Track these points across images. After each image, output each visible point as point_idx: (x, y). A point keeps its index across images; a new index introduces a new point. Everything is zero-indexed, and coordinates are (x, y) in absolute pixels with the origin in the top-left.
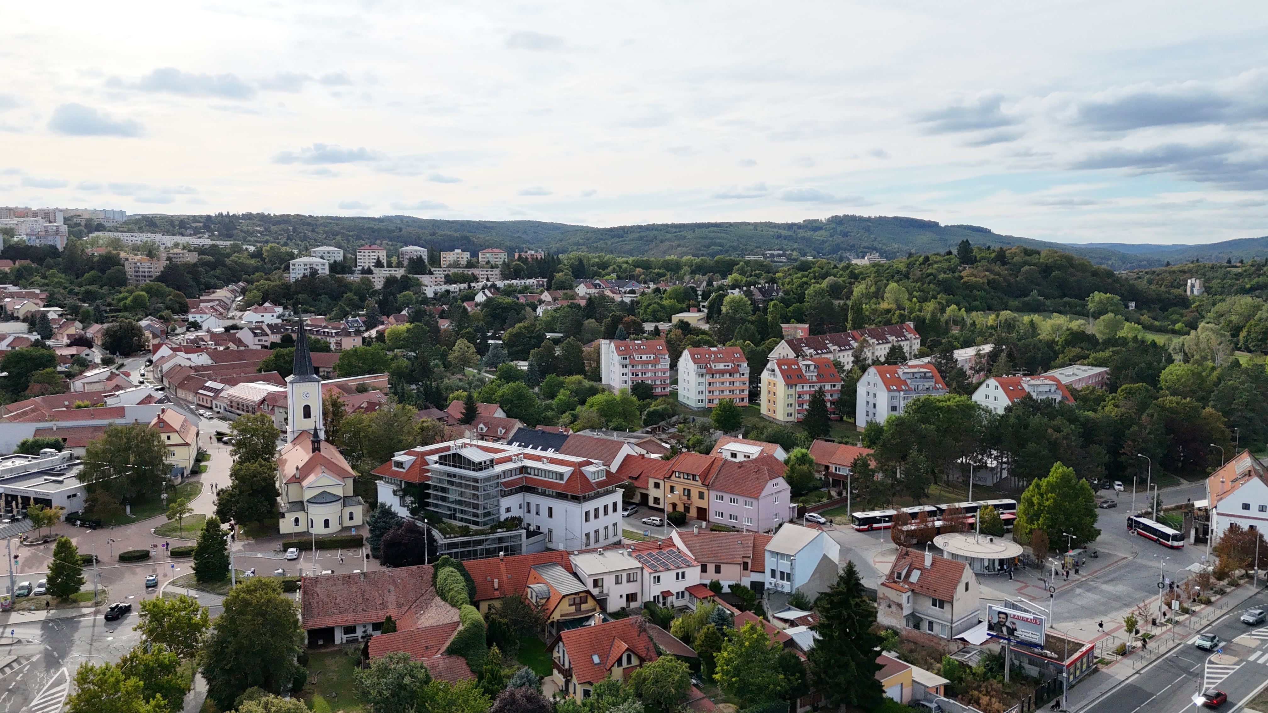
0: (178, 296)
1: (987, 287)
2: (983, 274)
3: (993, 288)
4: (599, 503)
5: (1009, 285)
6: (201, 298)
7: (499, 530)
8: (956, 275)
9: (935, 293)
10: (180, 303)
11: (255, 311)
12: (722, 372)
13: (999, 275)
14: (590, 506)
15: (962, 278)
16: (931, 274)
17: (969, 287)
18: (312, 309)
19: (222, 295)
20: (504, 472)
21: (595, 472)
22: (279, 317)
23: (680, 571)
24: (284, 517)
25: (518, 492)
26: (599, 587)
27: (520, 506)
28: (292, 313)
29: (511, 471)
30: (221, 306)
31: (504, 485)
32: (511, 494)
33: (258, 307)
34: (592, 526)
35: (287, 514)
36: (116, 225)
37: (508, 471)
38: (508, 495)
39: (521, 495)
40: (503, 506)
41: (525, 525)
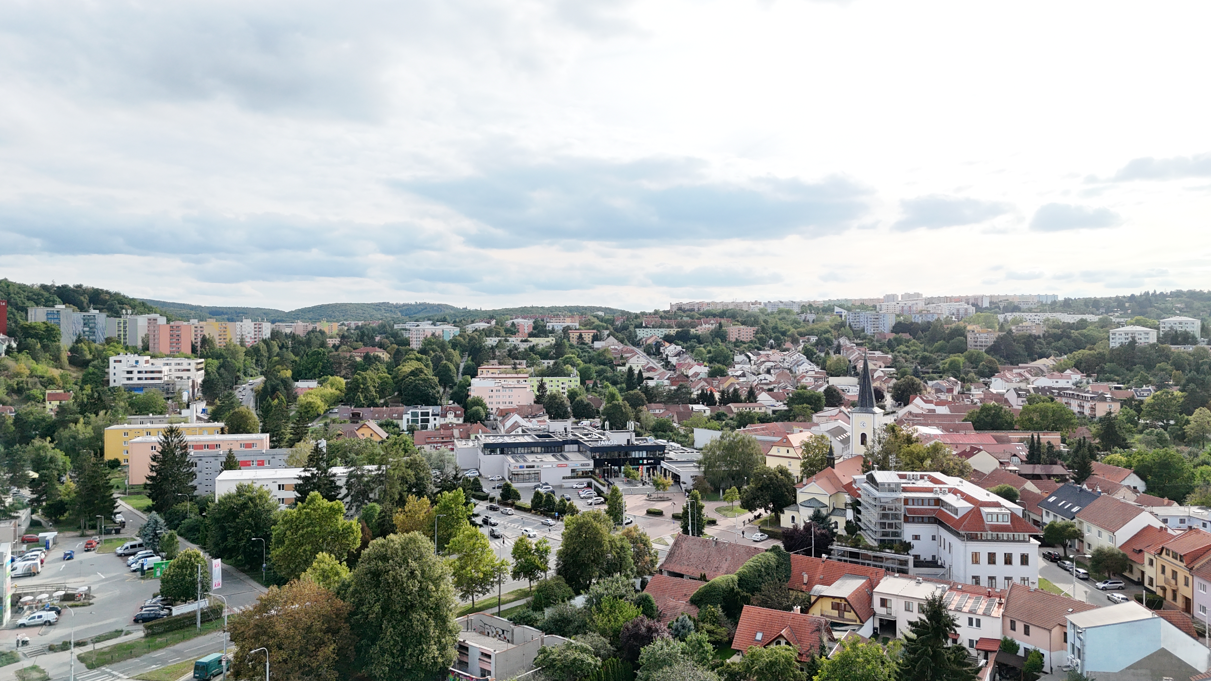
0: (990, 362)
4: (1000, 549)
6: (1020, 365)
7: (888, 551)
10: (991, 368)
11: (1052, 377)
14: (983, 549)
18: (1117, 378)
19: (1040, 363)
20: (913, 499)
21: (991, 514)
22: (1075, 384)
23: (975, 617)
24: (783, 513)
25: (929, 522)
26: (887, 607)
27: (934, 538)
28: (1091, 381)
29: (923, 500)
30: (1030, 372)
31: (909, 510)
32: (918, 522)
33: (1056, 373)
34: (984, 570)
35: (786, 511)
36: (1033, 306)
37: (918, 499)
38: (913, 522)
39: (935, 526)
40: (908, 531)
41: (934, 557)
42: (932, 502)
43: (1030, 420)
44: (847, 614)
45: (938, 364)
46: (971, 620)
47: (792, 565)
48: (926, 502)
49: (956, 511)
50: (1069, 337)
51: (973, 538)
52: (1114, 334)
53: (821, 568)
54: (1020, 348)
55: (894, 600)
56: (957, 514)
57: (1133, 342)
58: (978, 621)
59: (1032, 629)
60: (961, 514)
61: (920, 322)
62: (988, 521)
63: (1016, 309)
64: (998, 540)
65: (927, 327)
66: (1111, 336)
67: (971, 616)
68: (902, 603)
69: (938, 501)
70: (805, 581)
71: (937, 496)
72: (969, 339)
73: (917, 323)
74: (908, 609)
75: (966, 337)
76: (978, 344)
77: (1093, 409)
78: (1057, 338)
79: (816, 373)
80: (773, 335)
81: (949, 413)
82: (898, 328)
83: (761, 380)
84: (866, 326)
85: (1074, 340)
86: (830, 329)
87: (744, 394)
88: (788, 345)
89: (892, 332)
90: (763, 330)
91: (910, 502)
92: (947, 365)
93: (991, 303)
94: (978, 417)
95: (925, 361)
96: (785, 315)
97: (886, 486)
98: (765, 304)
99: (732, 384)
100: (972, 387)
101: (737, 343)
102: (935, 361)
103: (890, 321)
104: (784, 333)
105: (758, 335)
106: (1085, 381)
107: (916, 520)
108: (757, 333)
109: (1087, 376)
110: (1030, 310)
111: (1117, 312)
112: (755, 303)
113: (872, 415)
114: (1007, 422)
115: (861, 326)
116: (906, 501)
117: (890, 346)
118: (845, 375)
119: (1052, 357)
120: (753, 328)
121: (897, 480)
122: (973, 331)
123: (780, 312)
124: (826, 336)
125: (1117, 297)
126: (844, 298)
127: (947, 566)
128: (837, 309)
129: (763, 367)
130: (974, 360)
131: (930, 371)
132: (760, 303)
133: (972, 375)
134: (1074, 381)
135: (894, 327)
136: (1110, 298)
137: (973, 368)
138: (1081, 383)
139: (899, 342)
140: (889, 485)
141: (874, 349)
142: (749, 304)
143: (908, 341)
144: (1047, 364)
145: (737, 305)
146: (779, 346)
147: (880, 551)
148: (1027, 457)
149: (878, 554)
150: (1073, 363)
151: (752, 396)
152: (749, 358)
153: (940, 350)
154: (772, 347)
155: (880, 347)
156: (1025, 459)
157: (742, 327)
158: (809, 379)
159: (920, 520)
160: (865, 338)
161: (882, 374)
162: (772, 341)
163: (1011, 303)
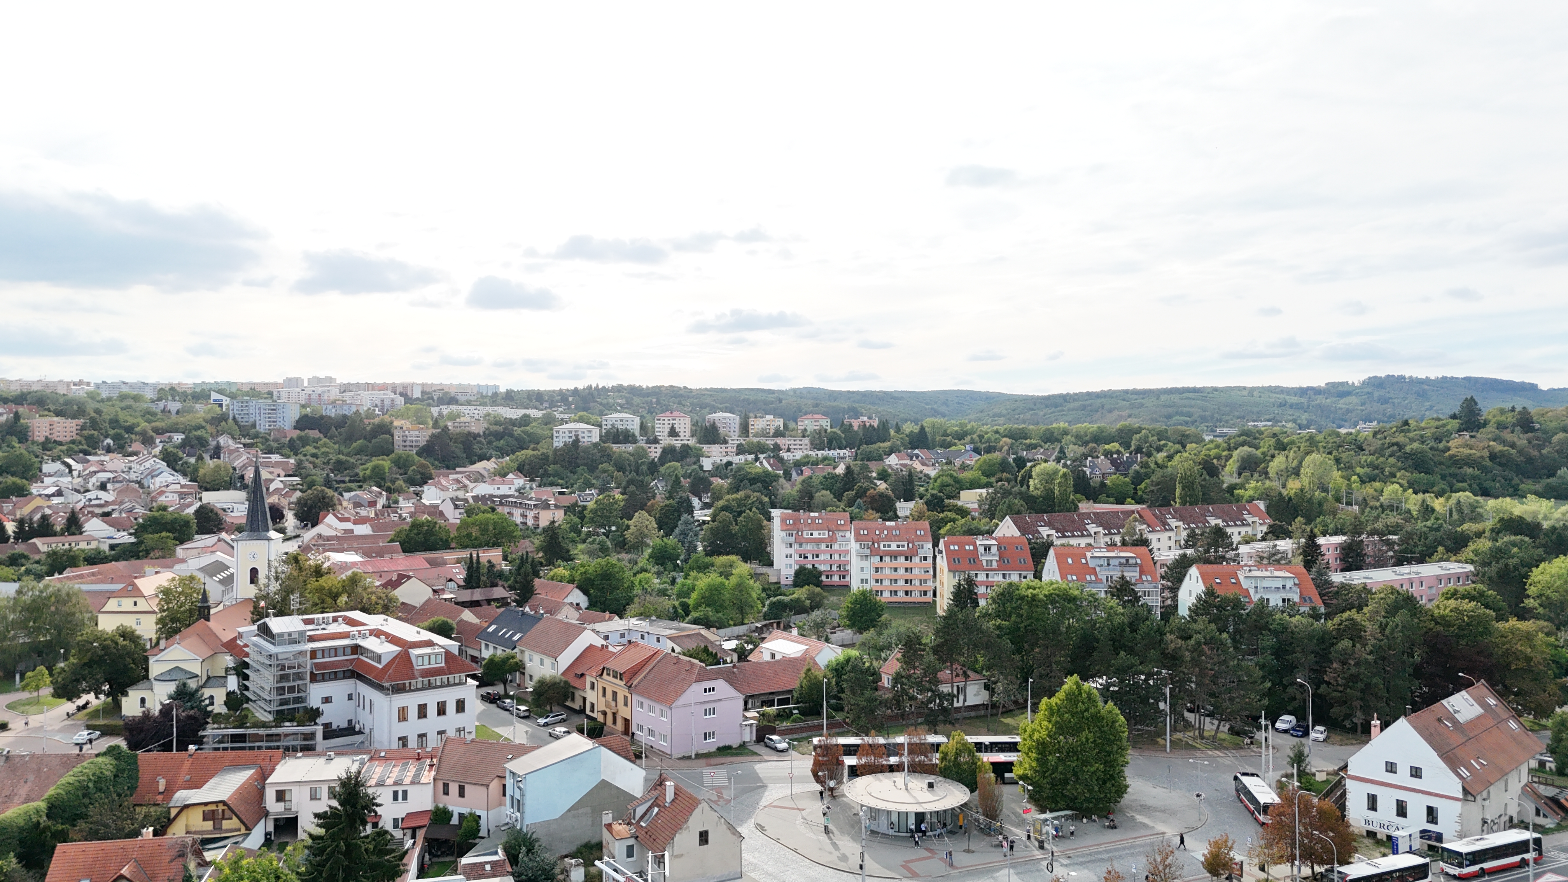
0: (423, 466)
1: (1488, 463)
2: (1485, 444)
3: (1500, 464)
4: (431, 698)
5: (1530, 460)
6: (458, 469)
7: (287, 724)
8: (1441, 446)
9: (1394, 470)
10: (422, 474)
11: (493, 482)
12: (894, 556)
13: (1513, 446)
14: (411, 701)
15: (1449, 449)
16: (1397, 444)
17: (1458, 462)
18: (560, 481)
19: (481, 466)
20: (323, 650)
21: (422, 656)
22: (518, 490)
23: (400, 789)
24: (126, 695)
25: (344, 678)
26: (285, 801)
27: (350, 697)
28: (534, 486)
29: (336, 649)
30: (468, 478)
31: (316, 665)
32: (331, 680)
33: (497, 478)
34: (413, 727)
35: (131, 693)
36: (473, 398)
37: (330, 649)
38: (324, 680)
39: (351, 682)
40: (315, 694)
41: (350, 722)
42: (349, 651)
43: (469, 535)
44: (226, 824)
45: (357, 471)
46: (395, 794)
47: (141, 769)
48: (340, 652)
49: (378, 658)
50: (511, 435)
51: (399, 689)
52: (557, 432)
53: (187, 764)
54: (457, 449)
55: (295, 789)
56: (379, 662)
57: (577, 441)
58: (405, 793)
59: (467, 787)
60: (385, 661)
61: (333, 415)
62: (419, 665)
63: (452, 400)
64: (430, 687)
65: (342, 422)
66: (555, 434)
67: (396, 788)
68: (306, 791)
69: (356, 649)
70: (161, 788)
71: (354, 642)
72: (396, 437)
73: (330, 417)
74: (314, 797)
75: (392, 436)
76: (408, 443)
77: (536, 518)
78: (499, 436)
79: (182, 487)
80: (112, 432)
81: (371, 533)
82: (304, 423)
83: (90, 500)
84: (257, 419)
85: (516, 439)
86: (204, 424)
87: (59, 522)
88: (136, 446)
89: (295, 428)
90: (94, 424)
91: (319, 654)
92: (368, 472)
93: (423, 392)
94: (407, 536)
95: (339, 466)
96: (130, 402)
97: (286, 637)
98: (97, 386)
99: (38, 508)
100: (401, 499)
101: (48, 445)
102: (353, 467)
103: (293, 414)
104: (130, 429)
105: (85, 433)
106: (528, 486)
107: (327, 677)
108: (83, 428)
109: (530, 481)
110: (469, 403)
111: (560, 406)
112: (81, 383)
113: (267, 542)
114: (441, 539)
115: (252, 420)
116: (313, 654)
117: (293, 447)
118: (227, 488)
119: (493, 460)
120: (75, 421)
121: (301, 627)
122: (401, 428)
123: (123, 397)
124: (198, 433)
125: (561, 390)
126: (226, 380)
127: (367, 731)
128: (214, 396)
129: (93, 480)
130: (402, 464)
131: (347, 479)
132: (88, 384)
133: (400, 483)
134: (517, 486)
135: (297, 422)
136: (554, 391)
137: (401, 475)
138: (524, 489)
139: (305, 441)
140: (290, 634)
141: (270, 452)
142: (68, 384)
143: (316, 441)
144: (488, 468)
145: (47, 385)
146: (121, 447)
147: (276, 726)
148: (465, 580)
149: (274, 731)
150: (516, 465)
151: (74, 524)
152: (69, 466)
153: (359, 452)
154: (109, 450)
155: (278, 449)
156: (462, 583)
157: (56, 419)
158: (170, 495)
159: (332, 676)
160: (256, 436)
161: (281, 486)
162: (109, 441)
163: (447, 393)
